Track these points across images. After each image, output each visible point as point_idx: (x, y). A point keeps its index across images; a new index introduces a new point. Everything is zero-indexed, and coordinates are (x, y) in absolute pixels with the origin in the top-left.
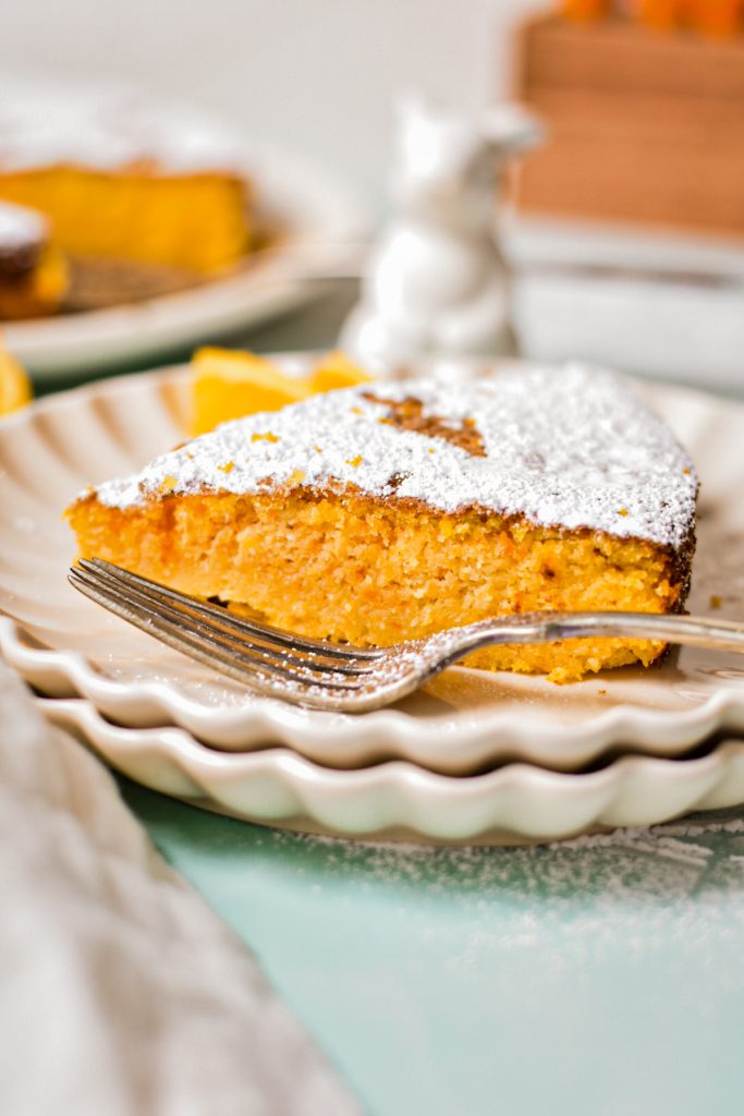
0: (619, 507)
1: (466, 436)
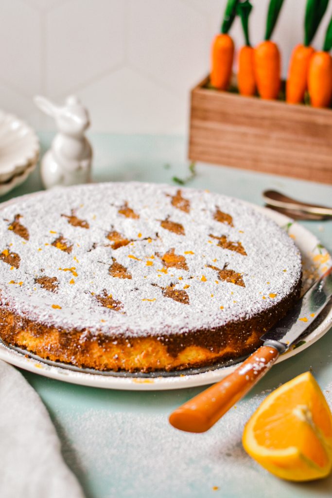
0: (284, 269)
1: (239, 248)
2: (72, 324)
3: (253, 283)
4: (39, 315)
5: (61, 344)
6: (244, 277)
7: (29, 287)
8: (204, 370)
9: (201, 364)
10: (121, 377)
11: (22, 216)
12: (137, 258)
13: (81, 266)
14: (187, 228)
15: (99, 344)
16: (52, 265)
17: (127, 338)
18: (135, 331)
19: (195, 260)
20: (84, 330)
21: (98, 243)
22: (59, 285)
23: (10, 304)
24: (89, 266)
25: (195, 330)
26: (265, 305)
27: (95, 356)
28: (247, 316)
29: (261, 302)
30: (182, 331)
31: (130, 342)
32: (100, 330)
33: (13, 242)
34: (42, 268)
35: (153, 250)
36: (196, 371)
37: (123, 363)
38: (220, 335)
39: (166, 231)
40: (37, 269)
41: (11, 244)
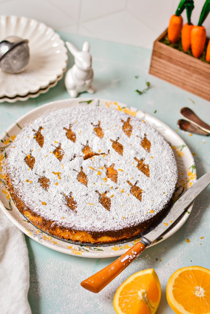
0: (164, 192)
1: (147, 170)
2: (48, 217)
3: (146, 199)
4: (34, 208)
5: (43, 223)
6: (143, 193)
7: (34, 185)
8: (110, 245)
9: (109, 242)
10: (69, 243)
11: (43, 129)
12: (94, 169)
13: (64, 171)
14: (125, 150)
15: (60, 229)
16: (50, 168)
17: (73, 230)
18: (77, 228)
19: (122, 176)
20: (53, 221)
21: (77, 154)
22: (50, 185)
23: (23, 197)
24: (68, 172)
25: (107, 231)
26: (146, 218)
27: (58, 232)
28: (135, 224)
29: (145, 216)
30: (100, 231)
31: (74, 231)
32: (61, 224)
33: (34, 149)
34: (45, 170)
35: (104, 163)
36: (106, 245)
37: (71, 238)
38: (119, 233)
39: (114, 150)
40: (42, 171)
41: (33, 150)
